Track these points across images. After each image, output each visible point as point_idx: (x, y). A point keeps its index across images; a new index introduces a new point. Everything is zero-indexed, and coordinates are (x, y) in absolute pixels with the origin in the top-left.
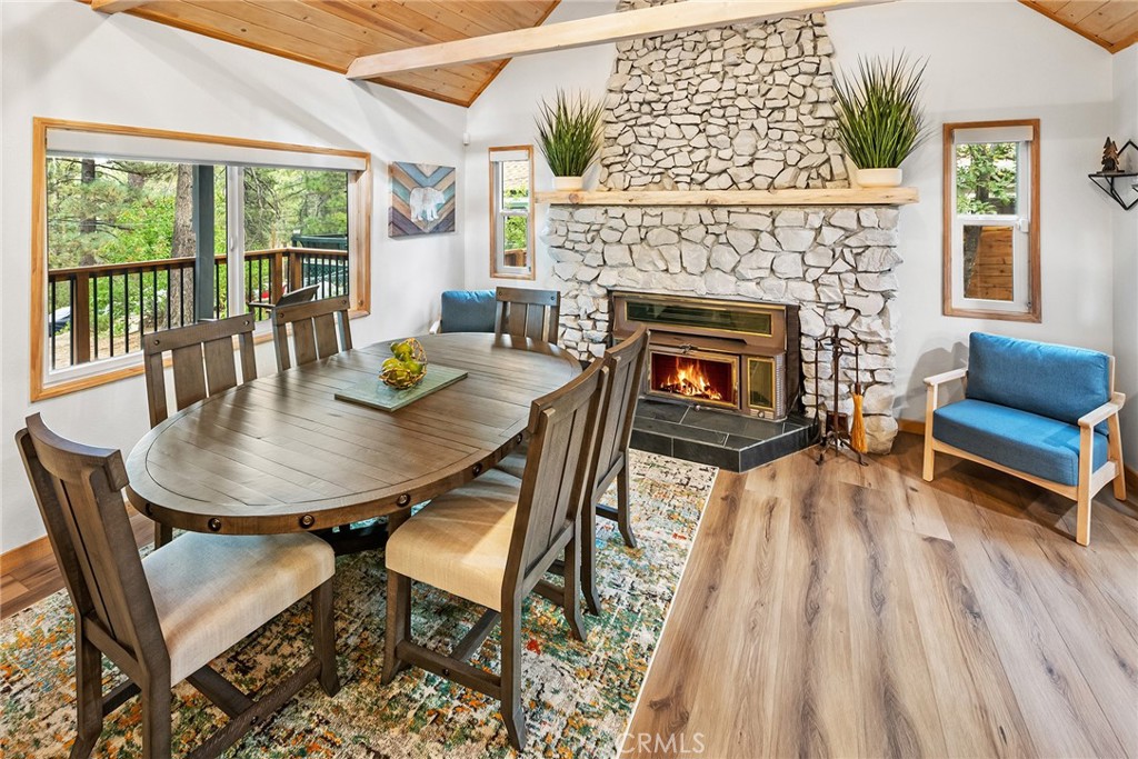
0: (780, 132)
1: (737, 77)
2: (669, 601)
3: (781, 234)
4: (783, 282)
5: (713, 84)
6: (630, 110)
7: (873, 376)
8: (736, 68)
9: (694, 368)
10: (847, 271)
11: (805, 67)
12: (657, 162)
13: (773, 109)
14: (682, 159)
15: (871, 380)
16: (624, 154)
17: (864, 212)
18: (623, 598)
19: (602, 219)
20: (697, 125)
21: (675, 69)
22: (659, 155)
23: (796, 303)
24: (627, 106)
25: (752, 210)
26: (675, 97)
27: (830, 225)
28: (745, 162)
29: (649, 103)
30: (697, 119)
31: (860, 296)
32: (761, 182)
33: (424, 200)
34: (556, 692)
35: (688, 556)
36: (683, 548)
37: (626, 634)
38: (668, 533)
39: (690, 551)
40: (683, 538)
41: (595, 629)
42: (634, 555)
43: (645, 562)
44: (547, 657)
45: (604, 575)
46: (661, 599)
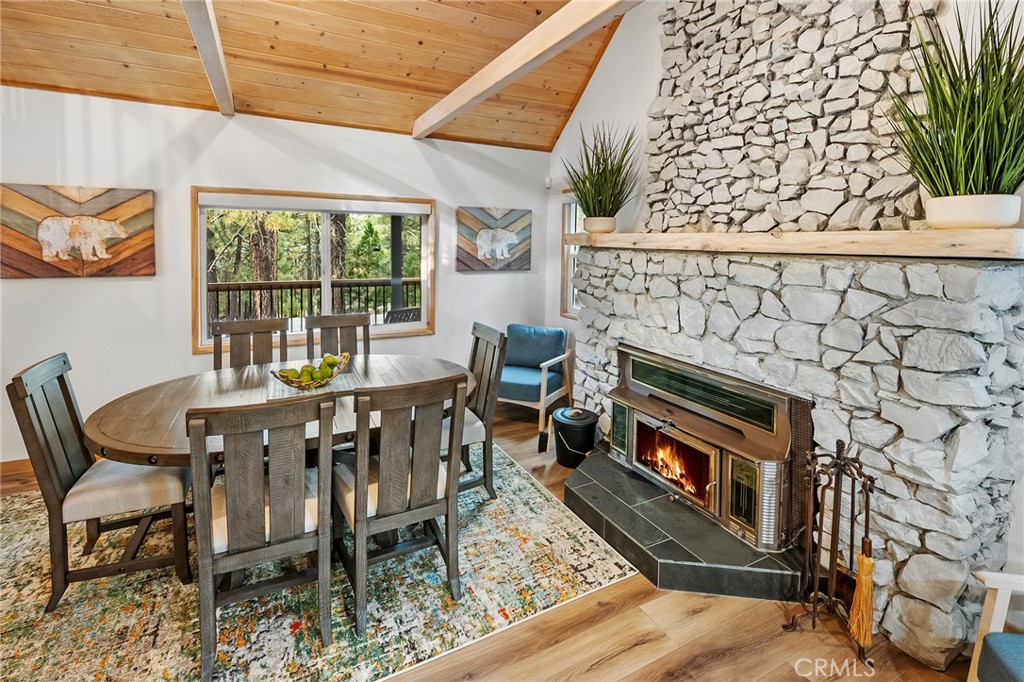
0: (842, 147)
1: (788, 76)
2: (419, 661)
3: (788, 295)
4: (791, 365)
5: (759, 91)
6: (672, 138)
7: (922, 539)
8: (787, 64)
9: (672, 450)
10: (886, 362)
11: (883, 42)
12: (697, 198)
13: (837, 114)
14: (722, 193)
15: (919, 544)
16: (666, 191)
17: (913, 270)
18: (390, 634)
19: (615, 264)
20: (739, 148)
21: (716, 80)
22: (698, 189)
23: (809, 397)
24: (668, 134)
25: (756, 260)
26: (716, 115)
27: (862, 288)
28: (790, 195)
29: (692, 127)
30: (739, 142)
31: (906, 406)
32: (808, 221)
33: (494, 239)
34: (263, 667)
35: (486, 636)
36: (493, 625)
37: (354, 662)
38: (499, 605)
39: (495, 632)
40: (507, 617)
41: (343, 643)
42: (447, 606)
43: (446, 618)
44: (291, 640)
45: (404, 608)
46: (416, 655)
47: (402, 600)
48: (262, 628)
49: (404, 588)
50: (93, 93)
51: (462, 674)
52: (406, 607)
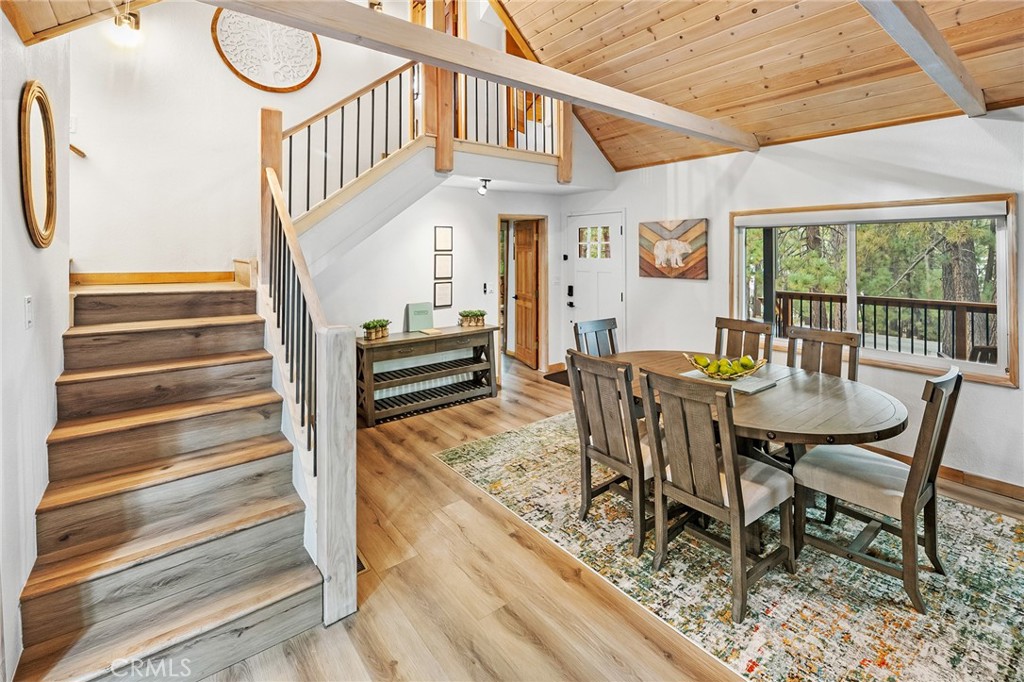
2: (657, 613)
18: (666, 587)
34: (602, 535)
35: (716, 658)
36: (731, 660)
37: (632, 575)
38: (759, 659)
39: (725, 664)
40: (751, 669)
41: (641, 564)
42: (722, 615)
43: (709, 618)
44: (626, 538)
45: (696, 585)
46: (661, 609)
47: (702, 581)
48: (625, 521)
49: (714, 578)
50: (679, 160)
51: (667, 649)
52: (698, 587)
